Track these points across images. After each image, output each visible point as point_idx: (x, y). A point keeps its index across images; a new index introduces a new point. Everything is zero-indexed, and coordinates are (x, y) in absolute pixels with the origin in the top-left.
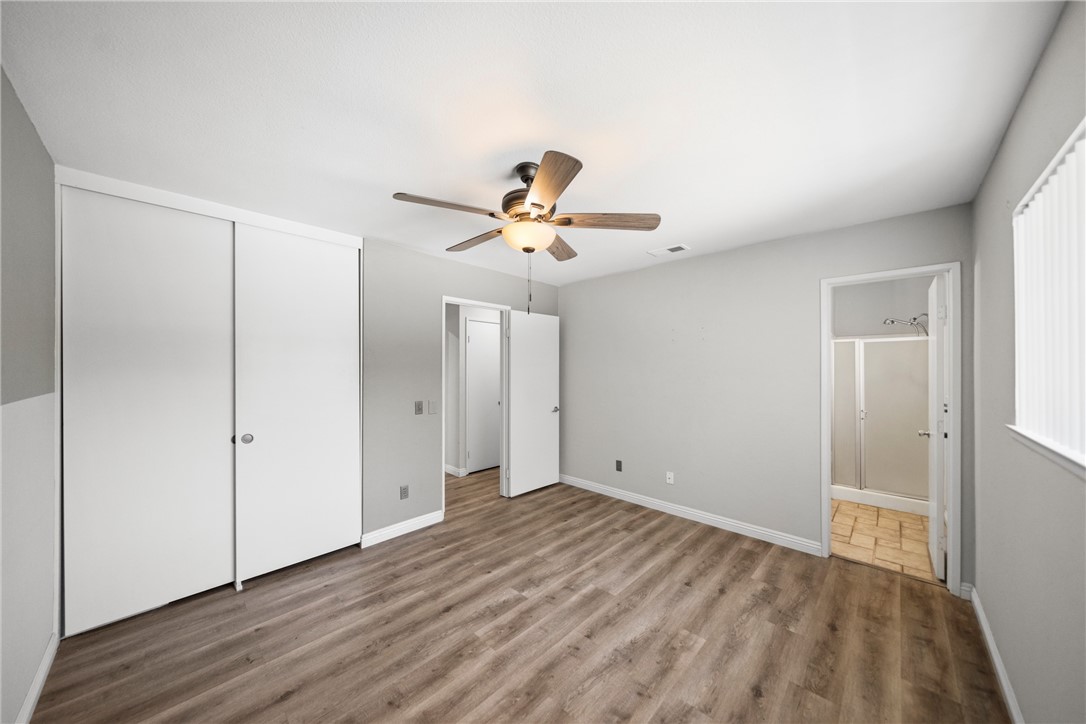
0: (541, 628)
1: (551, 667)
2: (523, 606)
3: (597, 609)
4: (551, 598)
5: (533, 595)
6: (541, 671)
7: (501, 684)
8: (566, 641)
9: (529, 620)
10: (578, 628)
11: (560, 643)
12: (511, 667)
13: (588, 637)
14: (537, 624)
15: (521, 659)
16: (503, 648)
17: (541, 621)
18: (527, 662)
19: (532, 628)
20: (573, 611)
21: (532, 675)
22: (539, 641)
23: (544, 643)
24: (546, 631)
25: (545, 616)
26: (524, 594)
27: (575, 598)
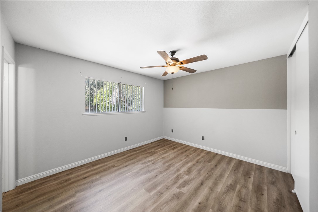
0: (170, 178)
1: (166, 170)
2: (177, 185)
3: (152, 184)
4: (168, 188)
5: (175, 190)
6: (168, 169)
7: (176, 167)
8: (162, 175)
9: (174, 180)
10: (159, 178)
11: (164, 174)
12: (175, 170)
13: (157, 176)
14: (171, 179)
15: (173, 171)
16: (178, 173)
17: (170, 180)
18: (172, 170)
19: (172, 178)
20: (161, 183)
21: (170, 168)
22: (170, 174)
23: (168, 174)
24: (168, 177)
25: (169, 182)
26: (178, 190)
27: (159, 188)
